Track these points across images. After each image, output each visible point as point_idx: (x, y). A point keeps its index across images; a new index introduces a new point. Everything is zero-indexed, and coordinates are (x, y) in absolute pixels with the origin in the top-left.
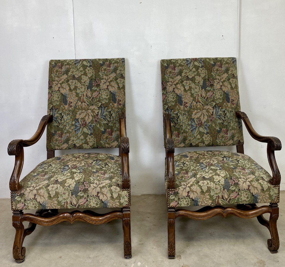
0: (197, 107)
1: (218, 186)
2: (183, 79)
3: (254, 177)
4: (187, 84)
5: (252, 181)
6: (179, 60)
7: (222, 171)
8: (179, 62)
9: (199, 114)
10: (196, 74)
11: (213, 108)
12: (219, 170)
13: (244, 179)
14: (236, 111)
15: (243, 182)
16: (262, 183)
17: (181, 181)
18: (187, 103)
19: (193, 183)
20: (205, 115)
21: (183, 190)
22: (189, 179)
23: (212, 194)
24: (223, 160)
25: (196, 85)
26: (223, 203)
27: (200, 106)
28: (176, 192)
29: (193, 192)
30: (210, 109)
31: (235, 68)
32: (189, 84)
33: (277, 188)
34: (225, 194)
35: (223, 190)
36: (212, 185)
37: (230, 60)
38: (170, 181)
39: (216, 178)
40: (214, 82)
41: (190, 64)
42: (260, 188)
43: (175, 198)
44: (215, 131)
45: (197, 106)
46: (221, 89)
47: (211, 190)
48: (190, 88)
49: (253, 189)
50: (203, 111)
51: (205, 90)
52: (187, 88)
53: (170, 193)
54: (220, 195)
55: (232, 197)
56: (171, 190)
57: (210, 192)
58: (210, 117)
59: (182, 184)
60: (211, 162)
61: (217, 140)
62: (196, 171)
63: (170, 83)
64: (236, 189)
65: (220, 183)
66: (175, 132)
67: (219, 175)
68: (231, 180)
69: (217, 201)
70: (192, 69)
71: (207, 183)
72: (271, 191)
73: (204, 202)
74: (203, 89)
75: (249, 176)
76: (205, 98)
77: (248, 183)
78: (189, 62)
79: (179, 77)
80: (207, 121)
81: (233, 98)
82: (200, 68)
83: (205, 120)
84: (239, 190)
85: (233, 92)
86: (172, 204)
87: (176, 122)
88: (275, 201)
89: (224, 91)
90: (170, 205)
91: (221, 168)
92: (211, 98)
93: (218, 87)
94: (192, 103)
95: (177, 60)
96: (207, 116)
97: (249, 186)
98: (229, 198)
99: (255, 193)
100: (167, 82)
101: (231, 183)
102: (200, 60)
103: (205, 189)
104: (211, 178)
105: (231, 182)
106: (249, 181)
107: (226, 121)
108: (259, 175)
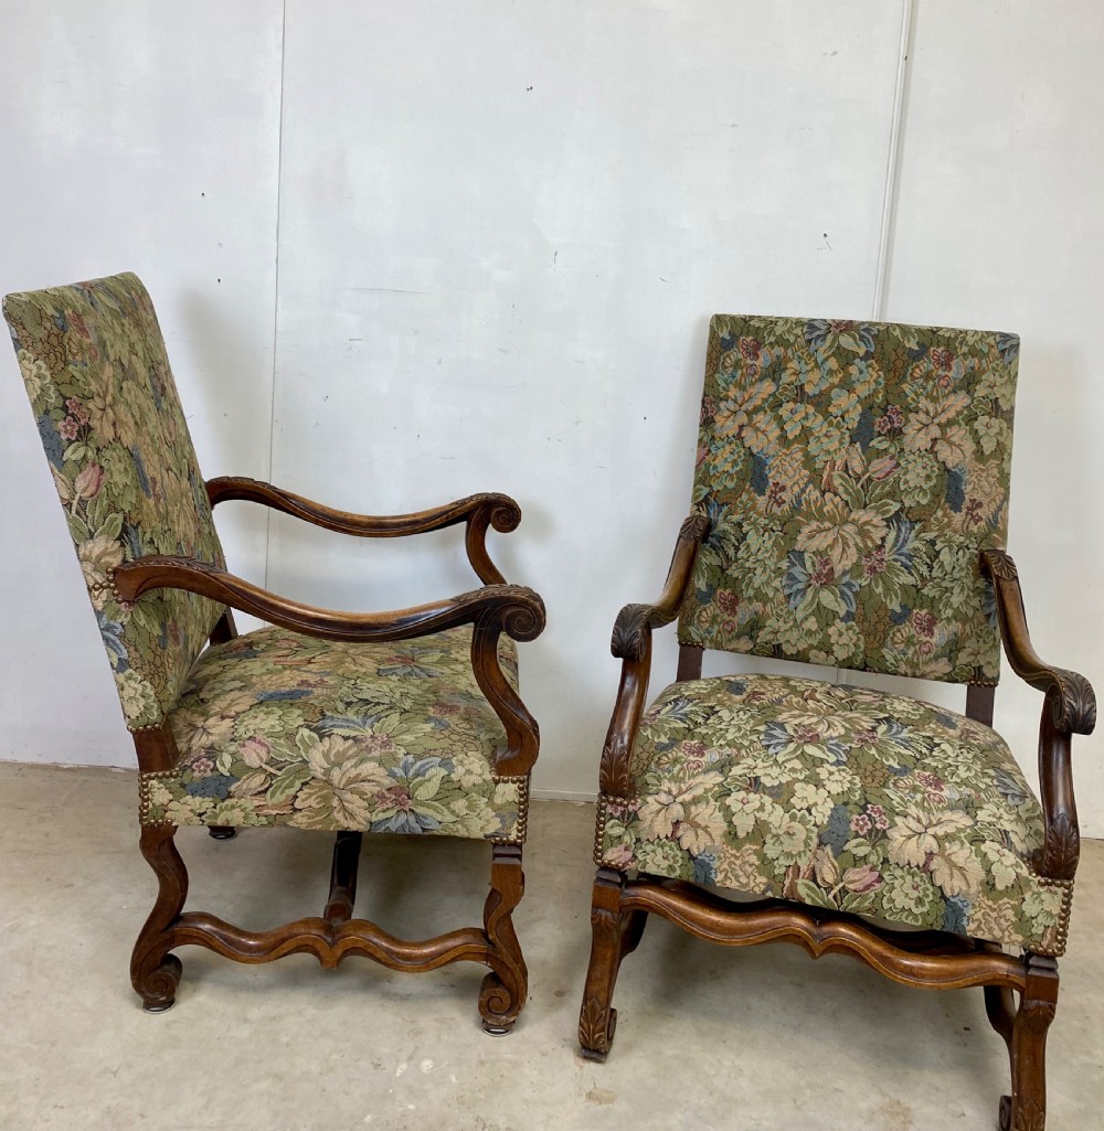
0: (820, 510)
1: (800, 826)
2: (781, 394)
3: (968, 822)
4: (796, 416)
5: (948, 837)
6: (781, 323)
7: (843, 770)
8: (779, 330)
9: (825, 537)
10: (836, 380)
11: (885, 523)
12: (832, 764)
13: (919, 821)
14: (984, 546)
15: (911, 833)
16: (992, 856)
17: (665, 777)
18: (783, 489)
19: (706, 791)
20: (849, 547)
21: (659, 812)
22: (698, 774)
23: (771, 851)
24: (874, 729)
25: (831, 424)
26: (813, 899)
27: (836, 507)
28: (630, 814)
29: (695, 826)
30: (875, 526)
31: (1006, 378)
32: (803, 419)
33: (1056, 893)
34: (823, 863)
35: (819, 846)
36: (776, 816)
37: (993, 343)
38: (612, 763)
39: (805, 794)
40: (908, 420)
41: (819, 342)
42: (976, 872)
43: (624, 833)
44: (881, 613)
45: (822, 507)
46: (931, 451)
47: (769, 836)
48: (806, 434)
49: (947, 871)
50: (845, 527)
51: (865, 447)
52: (793, 430)
53: (609, 809)
54: (804, 864)
55: (852, 882)
56: (614, 802)
57: (764, 843)
58: (869, 555)
59: (666, 785)
60: (819, 730)
61: (885, 651)
62: (739, 750)
63: (731, 405)
64: (870, 853)
65: (810, 814)
66: (722, 590)
67: (819, 784)
68: (860, 815)
69: (787, 882)
70: (826, 359)
71: (758, 804)
72: (1027, 896)
73: (737, 877)
74: (858, 445)
75: (947, 815)
76: (858, 479)
77: (929, 843)
78: (818, 333)
79: (768, 387)
80: (856, 569)
81: (978, 496)
82: (857, 361)
83: (847, 564)
84: (886, 861)
85: (983, 471)
86: (613, 855)
87: (731, 552)
88: (1045, 943)
89: (944, 463)
90: (605, 856)
91: (845, 759)
92: (886, 483)
93: (923, 441)
94: (803, 491)
95: (771, 323)
96: (859, 550)
97: (930, 855)
98: (841, 885)
99: (952, 890)
100: (722, 400)
101: (857, 825)
102: (867, 330)
103: (744, 825)
104: (785, 787)
105: (857, 820)
106: (935, 836)
107: (935, 581)
108: (995, 820)
